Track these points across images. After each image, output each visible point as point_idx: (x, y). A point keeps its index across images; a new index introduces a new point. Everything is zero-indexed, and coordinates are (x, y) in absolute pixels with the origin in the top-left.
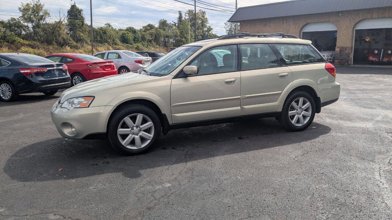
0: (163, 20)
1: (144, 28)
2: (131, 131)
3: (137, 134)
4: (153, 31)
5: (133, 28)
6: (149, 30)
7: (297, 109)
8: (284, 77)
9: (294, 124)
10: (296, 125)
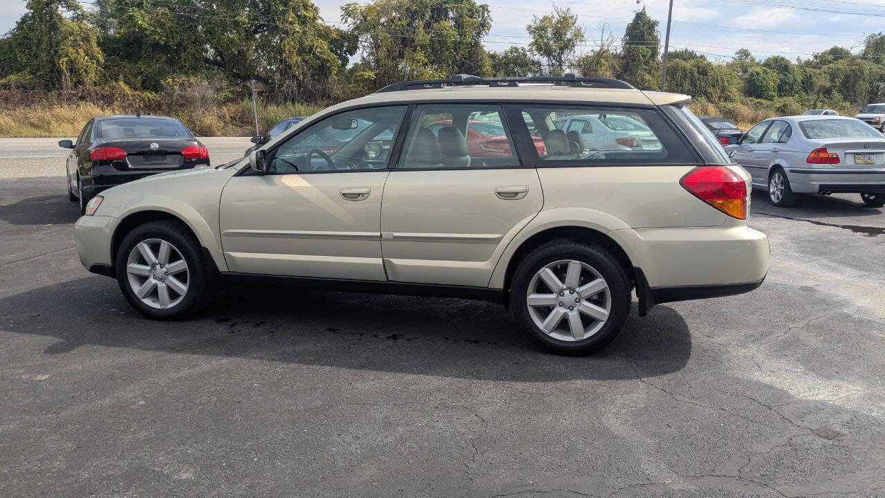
0: (879, 34)
1: (816, 57)
2: (150, 271)
3: (162, 280)
4: (842, 65)
5: (782, 59)
6: (830, 63)
7: (561, 293)
8: (513, 195)
9: (546, 332)
10: (554, 335)
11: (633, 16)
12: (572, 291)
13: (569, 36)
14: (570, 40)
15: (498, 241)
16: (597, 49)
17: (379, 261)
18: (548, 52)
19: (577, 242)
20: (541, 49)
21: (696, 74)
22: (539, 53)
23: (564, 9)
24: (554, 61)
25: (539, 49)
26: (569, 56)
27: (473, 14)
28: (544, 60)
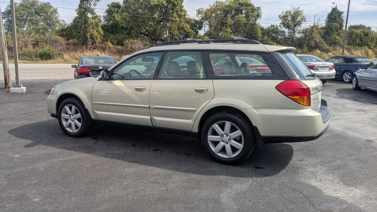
2: (69, 117)
3: (73, 121)
7: (222, 136)
8: (201, 91)
9: (216, 153)
10: (219, 154)
11: (331, 9)
12: (227, 135)
13: (299, 19)
14: (299, 21)
15: (195, 111)
16: (312, 25)
17: (149, 117)
18: (288, 27)
19: (229, 113)
20: (285, 25)
21: (363, 36)
22: (284, 27)
23: (297, 7)
24: (291, 31)
25: (284, 25)
26: (298, 28)
27: (253, 11)
28: (286, 30)
